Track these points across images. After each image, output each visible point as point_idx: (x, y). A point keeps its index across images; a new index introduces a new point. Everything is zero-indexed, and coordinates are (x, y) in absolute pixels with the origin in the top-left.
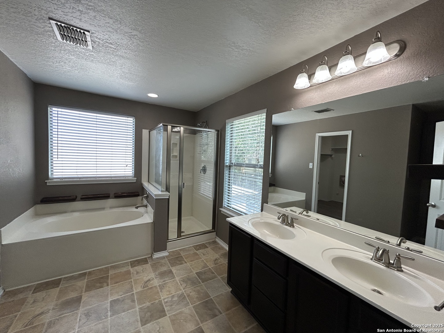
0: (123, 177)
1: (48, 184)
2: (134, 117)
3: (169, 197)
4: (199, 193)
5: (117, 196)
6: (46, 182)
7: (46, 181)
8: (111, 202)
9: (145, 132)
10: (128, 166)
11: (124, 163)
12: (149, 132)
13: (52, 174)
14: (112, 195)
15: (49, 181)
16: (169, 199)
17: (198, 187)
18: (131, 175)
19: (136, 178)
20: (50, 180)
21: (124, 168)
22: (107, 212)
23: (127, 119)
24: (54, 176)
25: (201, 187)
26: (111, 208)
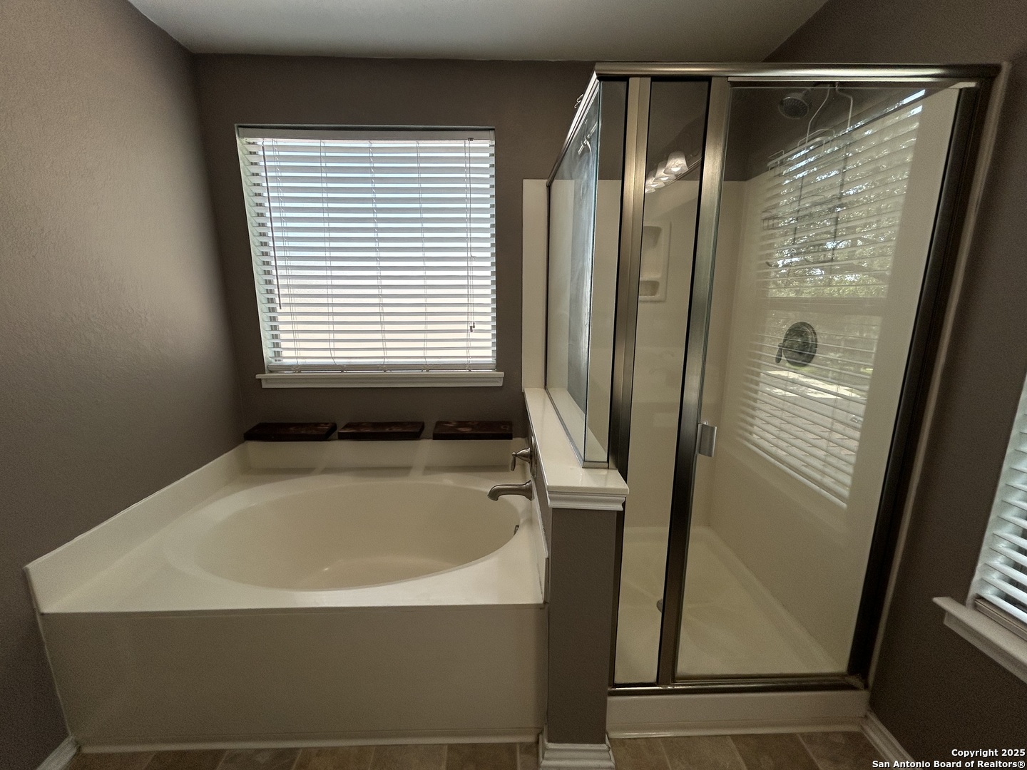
0: (463, 366)
1: (264, 385)
2: (492, 133)
3: (624, 505)
4: (748, 440)
5: (443, 433)
6: (260, 380)
7: (258, 376)
8: (426, 449)
9: (533, 190)
10: (478, 327)
11: (464, 318)
12: (549, 187)
13: (278, 354)
14: (429, 428)
15: (268, 375)
16: (620, 516)
17: (742, 416)
18: (490, 360)
19: (502, 374)
20: (271, 372)
21: (464, 336)
22: (417, 482)
23: (467, 144)
24: (285, 360)
25: (753, 417)
26: (430, 469)
